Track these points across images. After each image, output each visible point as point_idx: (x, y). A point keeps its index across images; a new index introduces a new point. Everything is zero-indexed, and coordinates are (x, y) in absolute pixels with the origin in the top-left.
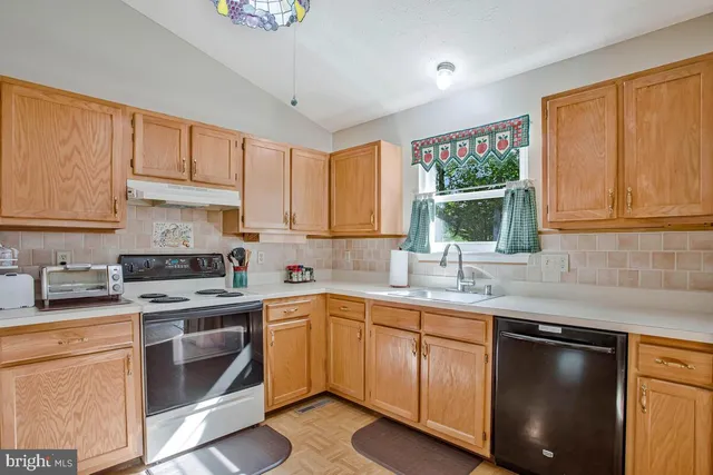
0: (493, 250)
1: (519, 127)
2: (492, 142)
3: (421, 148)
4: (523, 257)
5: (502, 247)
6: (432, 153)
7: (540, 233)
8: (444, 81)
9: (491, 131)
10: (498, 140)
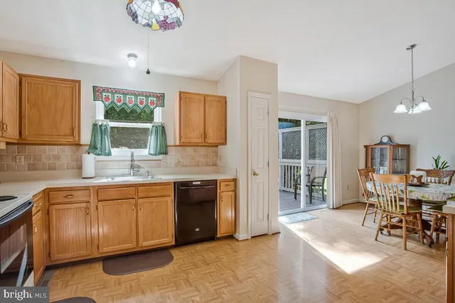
0: (147, 154)
1: (161, 98)
2: (147, 101)
3: (101, 92)
4: (161, 157)
5: (152, 152)
6: (110, 97)
7: (167, 146)
8: (132, 63)
9: (148, 95)
10: (150, 101)
